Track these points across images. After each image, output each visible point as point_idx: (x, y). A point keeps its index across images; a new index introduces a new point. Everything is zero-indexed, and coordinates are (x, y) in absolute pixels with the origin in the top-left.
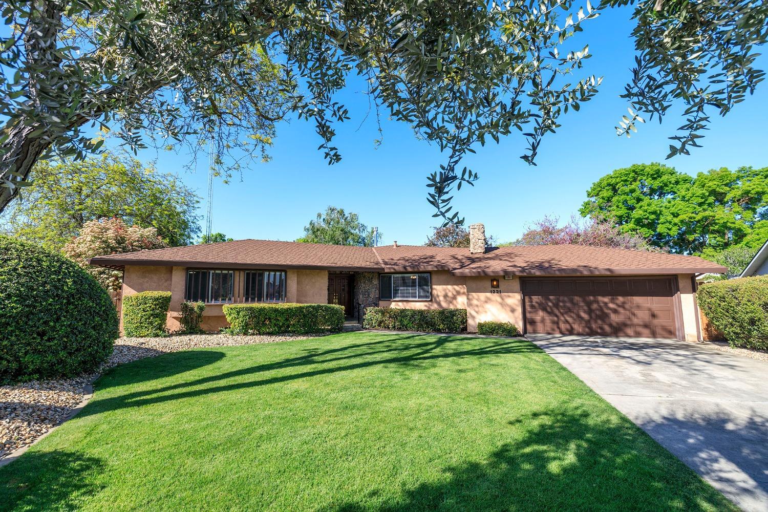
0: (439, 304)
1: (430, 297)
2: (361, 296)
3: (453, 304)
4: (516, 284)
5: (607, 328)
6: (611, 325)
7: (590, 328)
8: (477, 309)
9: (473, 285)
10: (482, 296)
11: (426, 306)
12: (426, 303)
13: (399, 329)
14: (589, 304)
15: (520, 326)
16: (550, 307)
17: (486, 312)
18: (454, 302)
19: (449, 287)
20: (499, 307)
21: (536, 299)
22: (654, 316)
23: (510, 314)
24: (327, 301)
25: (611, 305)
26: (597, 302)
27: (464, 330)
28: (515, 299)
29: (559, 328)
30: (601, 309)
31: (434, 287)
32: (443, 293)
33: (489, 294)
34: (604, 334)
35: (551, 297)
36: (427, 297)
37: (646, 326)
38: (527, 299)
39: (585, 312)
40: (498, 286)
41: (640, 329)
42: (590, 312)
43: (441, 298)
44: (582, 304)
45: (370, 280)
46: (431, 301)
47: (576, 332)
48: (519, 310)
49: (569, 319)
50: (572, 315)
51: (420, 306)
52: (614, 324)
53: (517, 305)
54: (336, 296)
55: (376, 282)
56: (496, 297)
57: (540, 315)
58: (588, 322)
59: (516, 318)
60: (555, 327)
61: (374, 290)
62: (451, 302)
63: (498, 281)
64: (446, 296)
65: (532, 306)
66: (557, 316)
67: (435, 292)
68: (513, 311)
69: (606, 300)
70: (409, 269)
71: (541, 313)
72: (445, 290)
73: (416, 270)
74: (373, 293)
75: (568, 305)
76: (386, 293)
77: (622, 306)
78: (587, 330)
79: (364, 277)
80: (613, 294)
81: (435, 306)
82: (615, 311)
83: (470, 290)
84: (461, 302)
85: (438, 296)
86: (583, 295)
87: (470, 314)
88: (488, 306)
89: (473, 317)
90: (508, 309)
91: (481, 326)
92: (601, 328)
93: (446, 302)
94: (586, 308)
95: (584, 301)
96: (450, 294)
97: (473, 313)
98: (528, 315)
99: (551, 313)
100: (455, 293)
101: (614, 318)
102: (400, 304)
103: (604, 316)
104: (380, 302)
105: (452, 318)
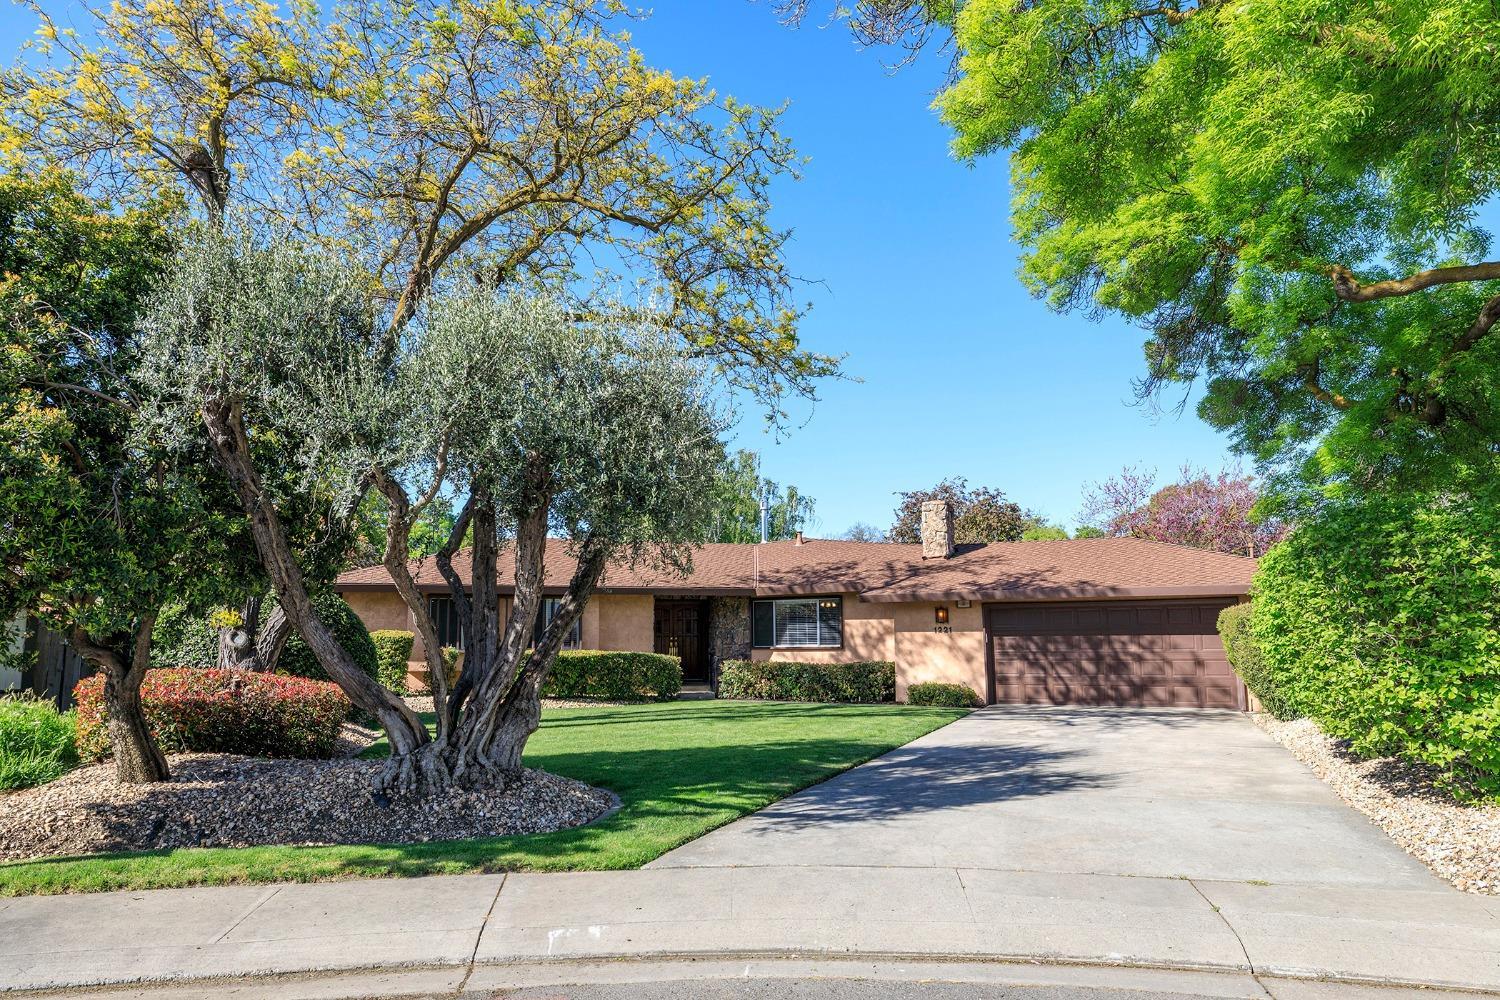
0: (855, 651)
1: (840, 640)
2: (719, 642)
4: (977, 616)
5: (1125, 689)
6: (1131, 683)
7: (1097, 688)
8: (909, 658)
9: (906, 619)
10: (919, 636)
11: (834, 658)
12: (833, 653)
13: (780, 698)
14: (1096, 646)
15: (980, 688)
16: (1034, 653)
17: (924, 663)
18: (881, 647)
19: (874, 622)
20: (945, 651)
21: (1008, 640)
22: (1199, 663)
23: (964, 664)
24: (652, 648)
25: (1133, 648)
26: (1110, 643)
27: (890, 698)
28: (973, 640)
29: (1046, 689)
30: (1116, 656)
31: (847, 621)
32: (863, 631)
33: (931, 634)
34: (1121, 701)
35: (1035, 638)
36: (834, 640)
37: (1186, 682)
38: (996, 640)
39: (1089, 659)
40: (946, 620)
41: (1178, 689)
42: (1098, 660)
43: (858, 641)
44: (1085, 645)
45: (736, 611)
46: (842, 648)
47: (1073, 695)
48: (980, 658)
49: (1064, 674)
50: (1070, 665)
51: (822, 657)
52: (1136, 679)
53: (976, 650)
54: (673, 641)
55: (744, 615)
56: (944, 637)
57: (1014, 668)
58: (1094, 678)
59: (974, 672)
60: (1041, 687)
61: (741, 630)
62: (874, 647)
63: (946, 610)
64: (866, 636)
65: (1004, 654)
66: (1044, 669)
67: (847, 629)
68: (969, 659)
69: (1125, 638)
70: (799, 591)
71: (1018, 664)
72: (865, 626)
73: (808, 591)
74: (741, 636)
75: (1063, 648)
76: (763, 637)
77: (1150, 648)
78: (1093, 692)
79: (725, 605)
80: (1136, 632)
81: (847, 657)
82: (1139, 659)
83: (898, 629)
84: (888, 651)
85: (852, 636)
86: (1088, 632)
87: (899, 667)
88: (929, 652)
89: (905, 674)
90: (961, 656)
91: (912, 689)
92: (1115, 688)
93: (866, 647)
94: (1091, 653)
95: (1088, 641)
96: (874, 633)
97: (904, 665)
98: (997, 668)
99: (1034, 664)
100: (883, 632)
101: (1138, 671)
102: (788, 654)
103: (1119, 667)
104: (753, 652)
105: (866, 677)
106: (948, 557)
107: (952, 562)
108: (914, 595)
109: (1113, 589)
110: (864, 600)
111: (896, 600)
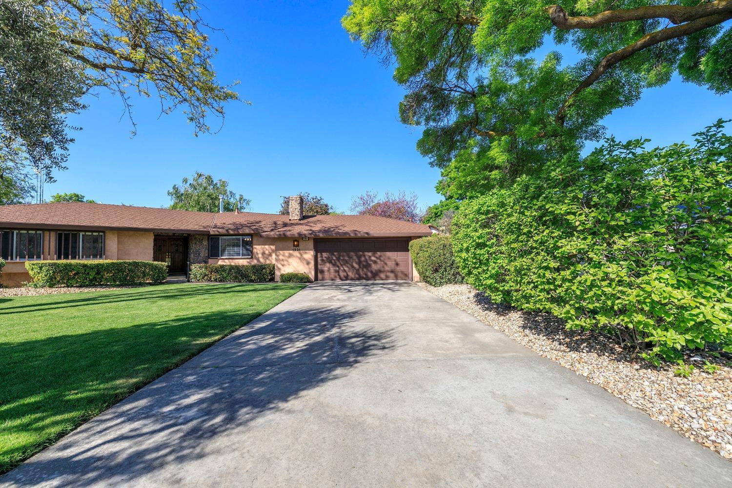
0: (258, 260)
1: (251, 254)
2: (192, 256)
3: (269, 260)
4: (311, 244)
5: (369, 274)
6: (372, 272)
7: (359, 275)
8: (282, 263)
9: (280, 245)
10: (287, 253)
11: (248, 262)
12: (248, 260)
13: (221, 281)
14: (359, 257)
15: (312, 276)
16: (334, 260)
17: (289, 265)
18: (270, 258)
19: (267, 247)
20: (298, 261)
21: (325, 255)
22: (397, 264)
23: (306, 266)
24: (152, 259)
25: (373, 258)
26: (364, 256)
27: (272, 280)
28: (309, 255)
29: (339, 275)
30: (366, 261)
31: (254, 246)
32: (262, 251)
33: (291, 252)
34: (367, 279)
35: (335, 253)
36: (249, 255)
37: (392, 272)
38: (319, 255)
39: (356, 263)
40: (298, 246)
41: (389, 274)
42: (359, 263)
43: (260, 256)
44: (355, 257)
45: (201, 241)
46: (252, 258)
47: (349, 278)
48: (313, 263)
49: (346, 268)
50: (348, 265)
51: (243, 262)
52: (374, 271)
53: (311, 260)
54: (168, 255)
55: (205, 243)
56: (296, 253)
57: (326, 267)
58: (358, 270)
59: (310, 269)
60: (337, 274)
61: (204, 250)
62: (267, 258)
63: (298, 241)
64: (263, 253)
65: (322, 260)
66: (338, 267)
67: (255, 251)
68: (308, 263)
69: (370, 254)
70: (232, 232)
71: (328, 265)
72: (263, 249)
73: (236, 233)
74: (203, 252)
75: (346, 258)
76: (214, 252)
77: (379, 258)
78: (357, 276)
79: (195, 238)
80: (374, 251)
81: (255, 262)
82: (375, 262)
83: (277, 249)
84: (273, 260)
85: (257, 254)
86: (356, 251)
87: (277, 266)
88: (290, 260)
89: (279, 269)
90: (305, 262)
91: (282, 276)
92: (366, 274)
93: (263, 258)
94: (357, 260)
95: (356, 255)
96: (267, 252)
97: (280, 266)
98: (319, 267)
99: (334, 265)
100: (271, 251)
101: (375, 267)
102: (226, 261)
103: (368, 266)
104: (209, 260)
105: (262, 271)
106: (300, 220)
107: (302, 222)
108: (284, 234)
109: (367, 233)
110: (261, 236)
111: (276, 236)
